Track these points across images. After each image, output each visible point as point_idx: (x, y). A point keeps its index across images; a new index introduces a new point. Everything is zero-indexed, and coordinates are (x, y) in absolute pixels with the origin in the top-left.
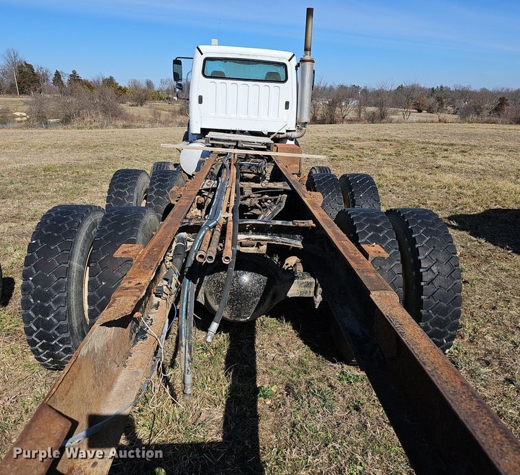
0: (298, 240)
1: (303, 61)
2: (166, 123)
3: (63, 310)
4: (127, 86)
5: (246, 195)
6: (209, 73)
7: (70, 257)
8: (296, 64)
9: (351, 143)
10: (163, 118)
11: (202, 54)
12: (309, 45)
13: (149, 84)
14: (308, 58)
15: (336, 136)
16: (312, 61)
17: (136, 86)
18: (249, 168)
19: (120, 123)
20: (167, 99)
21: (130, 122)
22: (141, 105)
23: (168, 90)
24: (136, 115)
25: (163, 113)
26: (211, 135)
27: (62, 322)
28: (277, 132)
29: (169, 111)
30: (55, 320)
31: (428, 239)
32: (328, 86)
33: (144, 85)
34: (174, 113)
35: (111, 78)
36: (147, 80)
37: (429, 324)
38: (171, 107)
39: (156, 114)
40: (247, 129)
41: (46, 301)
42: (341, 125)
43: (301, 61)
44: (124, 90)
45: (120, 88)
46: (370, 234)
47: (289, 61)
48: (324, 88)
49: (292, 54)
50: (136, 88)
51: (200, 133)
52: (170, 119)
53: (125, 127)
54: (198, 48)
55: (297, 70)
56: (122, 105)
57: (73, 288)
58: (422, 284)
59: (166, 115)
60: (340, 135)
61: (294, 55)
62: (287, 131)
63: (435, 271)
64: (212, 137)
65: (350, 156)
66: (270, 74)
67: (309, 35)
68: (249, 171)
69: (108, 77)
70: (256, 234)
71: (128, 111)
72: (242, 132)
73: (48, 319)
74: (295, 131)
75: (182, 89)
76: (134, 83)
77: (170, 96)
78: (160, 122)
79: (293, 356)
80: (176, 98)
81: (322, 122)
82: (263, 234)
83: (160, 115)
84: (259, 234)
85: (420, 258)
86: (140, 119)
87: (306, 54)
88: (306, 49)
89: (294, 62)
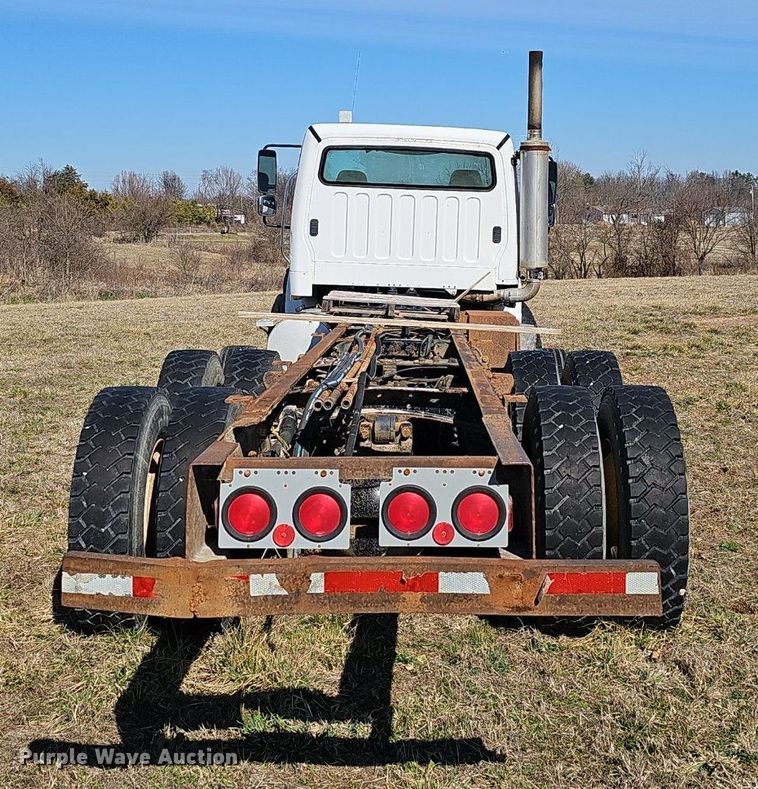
0: (449, 415)
1: (525, 148)
2: (213, 284)
3: (125, 518)
4: (110, 192)
5: (386, 375)
6: (332, 174)
7: (137, 447)
8: (512, 154)
9: (693, 320)
10: (204, 271)
11: (319, 140)
12: (536, 118)
13: (171, 184)
14: (535, 142)
15: (658, 302)
16: (546, 148)
17: (133, 189)
18: (403, 348)
19: (91, 286)
20: (218, 220)
21: (116, 282)
22: (148, 238)
23: (221, 197)
24: (132, 263)
25: (206, 256)
26: (333, 295)
27: (120, 536)
28: (467, 288)
29: (223, 251)
30: (112, 533)
31: (640, 420)
32: (662, 176)
33: (156, 186)
34: (236, 257)
35: (70, 171)
36: (166, 175)
37: (643, 542)
38: (228, 241)
39: (188, 261)
40: (412, 285)
41: (103, 505)
42: (695, 277)
43: (522, 148)
44: (102, 202)
45: (93, 195)
46: (557, 414)
47: (499, 148)
48: (652, 182)
49: (505, 135)
50: (134, 193)
51: (310, 294)
52: (226, 272)
53: (104, 295)
54: (311, 129)
55: (514, 164)
56: (97, 240)
57: (137, 490)
58: (630, 481)
59: (214, 263)
60: (669, 302)
61: (508, 137)
62: (500, 287)
63: (648, 463)
64: (336, 298)
65: (674, 348)
66: (459, 174)
67: (536, 101)
68: (403, 354)
69: (61, 169)
70: (391, 408)
71: (111, 255)
72: (402, 291)
73: (103, 530)
74: (516, 286)
75: (274, 207)
76: (131, 182)
77: (227, 212)
78: (199, 281)
79: (459, 628)
80: (241, 218)
81: (642, 270)
82: (400, 408)
83: (197, 261)
84: (394, 408)
85: (627, 445)
86: (141, 274)
87: (532, 136)
88: (531, 127)
89: (509, 150)
